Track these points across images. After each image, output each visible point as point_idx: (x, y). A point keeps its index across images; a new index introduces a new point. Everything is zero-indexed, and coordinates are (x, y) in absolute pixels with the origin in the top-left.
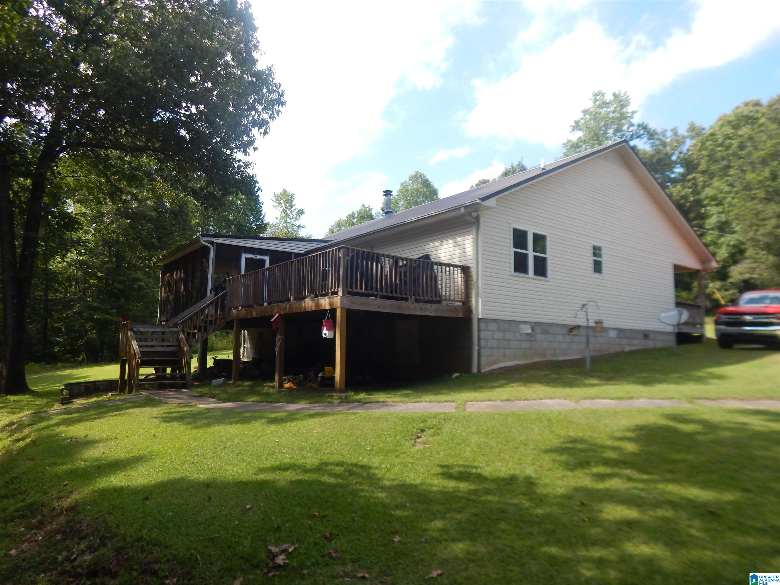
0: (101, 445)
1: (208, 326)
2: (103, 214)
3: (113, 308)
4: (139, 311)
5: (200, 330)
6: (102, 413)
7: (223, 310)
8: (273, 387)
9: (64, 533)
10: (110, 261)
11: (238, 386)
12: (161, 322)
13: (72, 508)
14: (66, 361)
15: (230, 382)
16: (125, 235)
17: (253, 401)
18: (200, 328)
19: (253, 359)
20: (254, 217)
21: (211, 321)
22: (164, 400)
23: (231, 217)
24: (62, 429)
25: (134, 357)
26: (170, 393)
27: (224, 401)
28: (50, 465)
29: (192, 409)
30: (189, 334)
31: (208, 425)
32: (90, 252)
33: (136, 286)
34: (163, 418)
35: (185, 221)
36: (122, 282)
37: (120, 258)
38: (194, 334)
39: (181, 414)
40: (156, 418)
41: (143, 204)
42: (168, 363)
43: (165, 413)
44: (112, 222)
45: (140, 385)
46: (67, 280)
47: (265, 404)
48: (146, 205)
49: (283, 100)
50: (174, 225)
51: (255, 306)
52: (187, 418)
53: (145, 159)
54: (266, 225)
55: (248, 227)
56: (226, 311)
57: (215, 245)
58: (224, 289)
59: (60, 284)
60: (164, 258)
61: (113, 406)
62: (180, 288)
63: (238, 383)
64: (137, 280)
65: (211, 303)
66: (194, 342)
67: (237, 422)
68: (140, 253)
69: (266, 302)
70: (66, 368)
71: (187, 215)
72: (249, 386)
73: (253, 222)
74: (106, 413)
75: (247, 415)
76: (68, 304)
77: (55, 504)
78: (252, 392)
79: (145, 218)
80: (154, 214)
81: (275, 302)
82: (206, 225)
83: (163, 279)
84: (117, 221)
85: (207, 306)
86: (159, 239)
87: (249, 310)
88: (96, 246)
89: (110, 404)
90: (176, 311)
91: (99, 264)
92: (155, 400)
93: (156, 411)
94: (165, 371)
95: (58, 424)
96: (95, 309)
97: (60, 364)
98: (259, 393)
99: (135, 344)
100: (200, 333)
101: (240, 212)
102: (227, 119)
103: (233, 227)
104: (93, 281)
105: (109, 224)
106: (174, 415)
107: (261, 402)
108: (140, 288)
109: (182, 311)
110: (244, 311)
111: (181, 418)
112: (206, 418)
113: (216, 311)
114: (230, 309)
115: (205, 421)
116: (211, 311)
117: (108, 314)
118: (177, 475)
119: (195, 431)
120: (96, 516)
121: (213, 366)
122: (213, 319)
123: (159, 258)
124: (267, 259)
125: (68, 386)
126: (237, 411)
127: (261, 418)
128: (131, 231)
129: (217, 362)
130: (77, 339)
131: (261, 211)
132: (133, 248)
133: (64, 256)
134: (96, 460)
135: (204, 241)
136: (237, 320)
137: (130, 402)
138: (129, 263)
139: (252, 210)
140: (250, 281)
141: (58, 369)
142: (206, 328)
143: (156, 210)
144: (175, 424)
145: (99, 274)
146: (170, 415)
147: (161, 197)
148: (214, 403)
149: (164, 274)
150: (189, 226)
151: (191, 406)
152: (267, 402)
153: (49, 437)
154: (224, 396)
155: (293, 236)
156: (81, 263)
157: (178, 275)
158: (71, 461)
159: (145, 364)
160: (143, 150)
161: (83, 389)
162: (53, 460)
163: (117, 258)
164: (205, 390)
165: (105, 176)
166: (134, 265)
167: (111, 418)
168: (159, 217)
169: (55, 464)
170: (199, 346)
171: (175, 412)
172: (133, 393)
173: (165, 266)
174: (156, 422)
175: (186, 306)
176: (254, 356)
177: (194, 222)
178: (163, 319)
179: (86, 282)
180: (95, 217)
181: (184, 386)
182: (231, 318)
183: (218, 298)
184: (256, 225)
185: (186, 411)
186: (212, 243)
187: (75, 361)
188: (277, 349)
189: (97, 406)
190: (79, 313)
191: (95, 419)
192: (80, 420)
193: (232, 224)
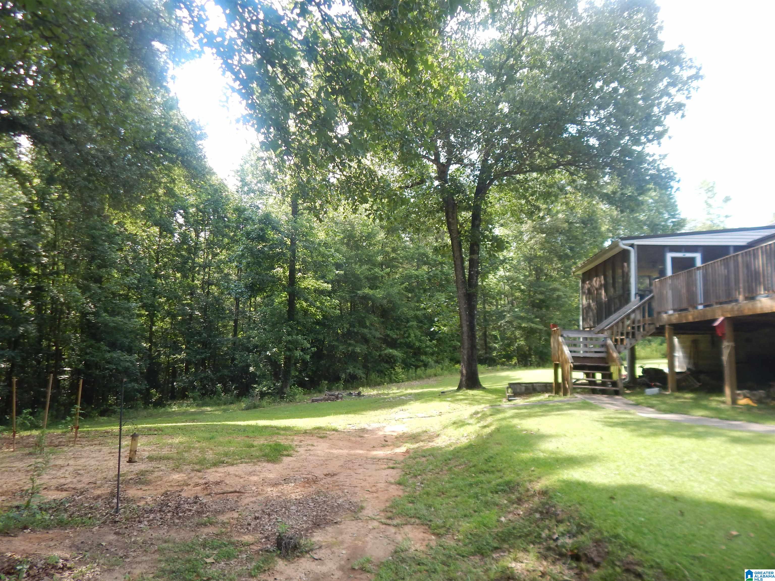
0: (553, 440)
1: (637, 332)
2: (521, 233)
3: (536, 317)
4: (559, 319)
5: (627, 337)
6: (546, 411)
7: (650, 315)
8: (724, 402)
9: (541, 513)
10: (530, 275)
11: (677, 398)
12: (584, 328)
13: (544, 493)
14: (503, 364)
15: (667, 393)
16: (542, 249)
17: (702, 416)
18: (628, 334)
19: (688, 369)
20: (669, 214)
21: (639, 327)
22: (601, 405)
23: (642, 217)
24: (516, 421)
25: (567, 362)
26: (603, 398)
27: (665, 412)
28: (515, 451)
29: (632, 416)
30: (616, 340)
31: (655, 435)
32: (515, 268)
33: (555, 296)
34: (605, 422)
35: (596, 228)
36: (542, 293)
37: (539, 271)
38: (622, 340)
39: (623, 420)
40: (598, 421)
41: (555, 217)
42: (598, 369)
43: (605, 418)
44: (531, 239)
45: (575, 388)
46: (498, 294)
47: (718, 420)
48: (557, 219)
49: (701, 73)
50: (585, 234)
51: (690, 309)
52: (630, 425)
53: (557, 176)
54: (684, 220)
55: (663, 226)
56: (655, 315)
57: (635, 247)
58: (651, 292)
59: (494, 298)
60: (583, 267)
61: (554, 406)
62: (601, 294)
63: (677, 394)
64: (555, 290)
65: (638, 308)
66: (622, 349)
67: (689, 436)
68: (556, 265)
69: (701, 304)
70: (503, 370)
71: (596, 222)
72: (691, 398)
73: (668, 219)
74: (549, 411)
75: (700, 429)
76: (501, 316)
77: (529, 486)
78: (697, 405)
79: (557, 231)
80: (566, 225)
81: (717, 303)
82: (617, 229)
83: (583, 287)
84: (534, 237)
85: (634, 311)
86: (571, 249)
87: (683, 313)
88: (519, 262)
89: (551, 404)
90: (599, 319)
91: (522, 277)
92: (591, 404)
93: (595, 414)
94: (594, 376)
95: (513, 417)
96: (522, 318)
97: (499, 367)
98: (706, 408)
99: (566, 349)
100: (628, 340)
101: (652, 210)
102: (638, 113)
103: (645, 228)
104: (518, 294)
105: (528, 242)
106: (616, 420)
107: (712, 418)
108: (559, 297)
109: (606, 318)
110: (677, 315)
111: (624, 424)
112: (651, 427)
113: (644, 317)
114: (659, 313)
115: (648, 430)
116: (638, 316)
117: (533, 322)
118: (636, 481)
119: (642, 439)
120: (569, 504)
121: (641, 374)
122: (641, 324)
123: (577, 267)
124: (698, 256)
125: (511, 385)
126: (686, 424)
127: (721, 435)
128: (547, 245)
129: (645, 371)
130: (509, 345)
131: (676, 206)
132: (549, 261)
133: (495, 274)
134: (553, 453)
135: (625, 245)
136: (670, 325)
137: (568, 404)
138: (546, 275)
139: (666, 207)
140: (681, 282)
141: (498, 371)
142: (633, 334)
143: (567, 221)
144: (619, 430)
145: (523, 287)
146: (611, 420)
147: (573, 208)
148: (653, 413)
149: (583, 282)
150: (599, 233)
151: (630, 414)
152: (721, 419)
153: (508, 427)
154: (663, 407)
155: (721, 227)
156: (508, 279)
157: (596, 282)
158: (532, 451)
159: (576, 368)
160: (555, 167)
161: (523, 389)
162: (516, 448)
163: (536, 271)
164: (640, 399)
165: (525, 197)
166: (551, 277)
167: (555, 417)
168: (570, 228)
169: (518, 451)
170: (626, 353)
171: (616, 418)
172: (569, 396)
173: (584, 274)
174: (599, 425)
175: (609, 313)
176: (689, 367)
177: (604, 228)
178: (586, 326)
179: (512, 295)
180: (516, 237)
181: (617, 393)
182: (661, 324)
183: (645, 303)
184: (672, 222)
185: (627, 418)
186: (632, 246)
187: (510, 365)
188: (725, 358)
189: (541, 405)
190: (510, 322)
191: (542, 415)
192: (529, 416)
193: (645, 224)
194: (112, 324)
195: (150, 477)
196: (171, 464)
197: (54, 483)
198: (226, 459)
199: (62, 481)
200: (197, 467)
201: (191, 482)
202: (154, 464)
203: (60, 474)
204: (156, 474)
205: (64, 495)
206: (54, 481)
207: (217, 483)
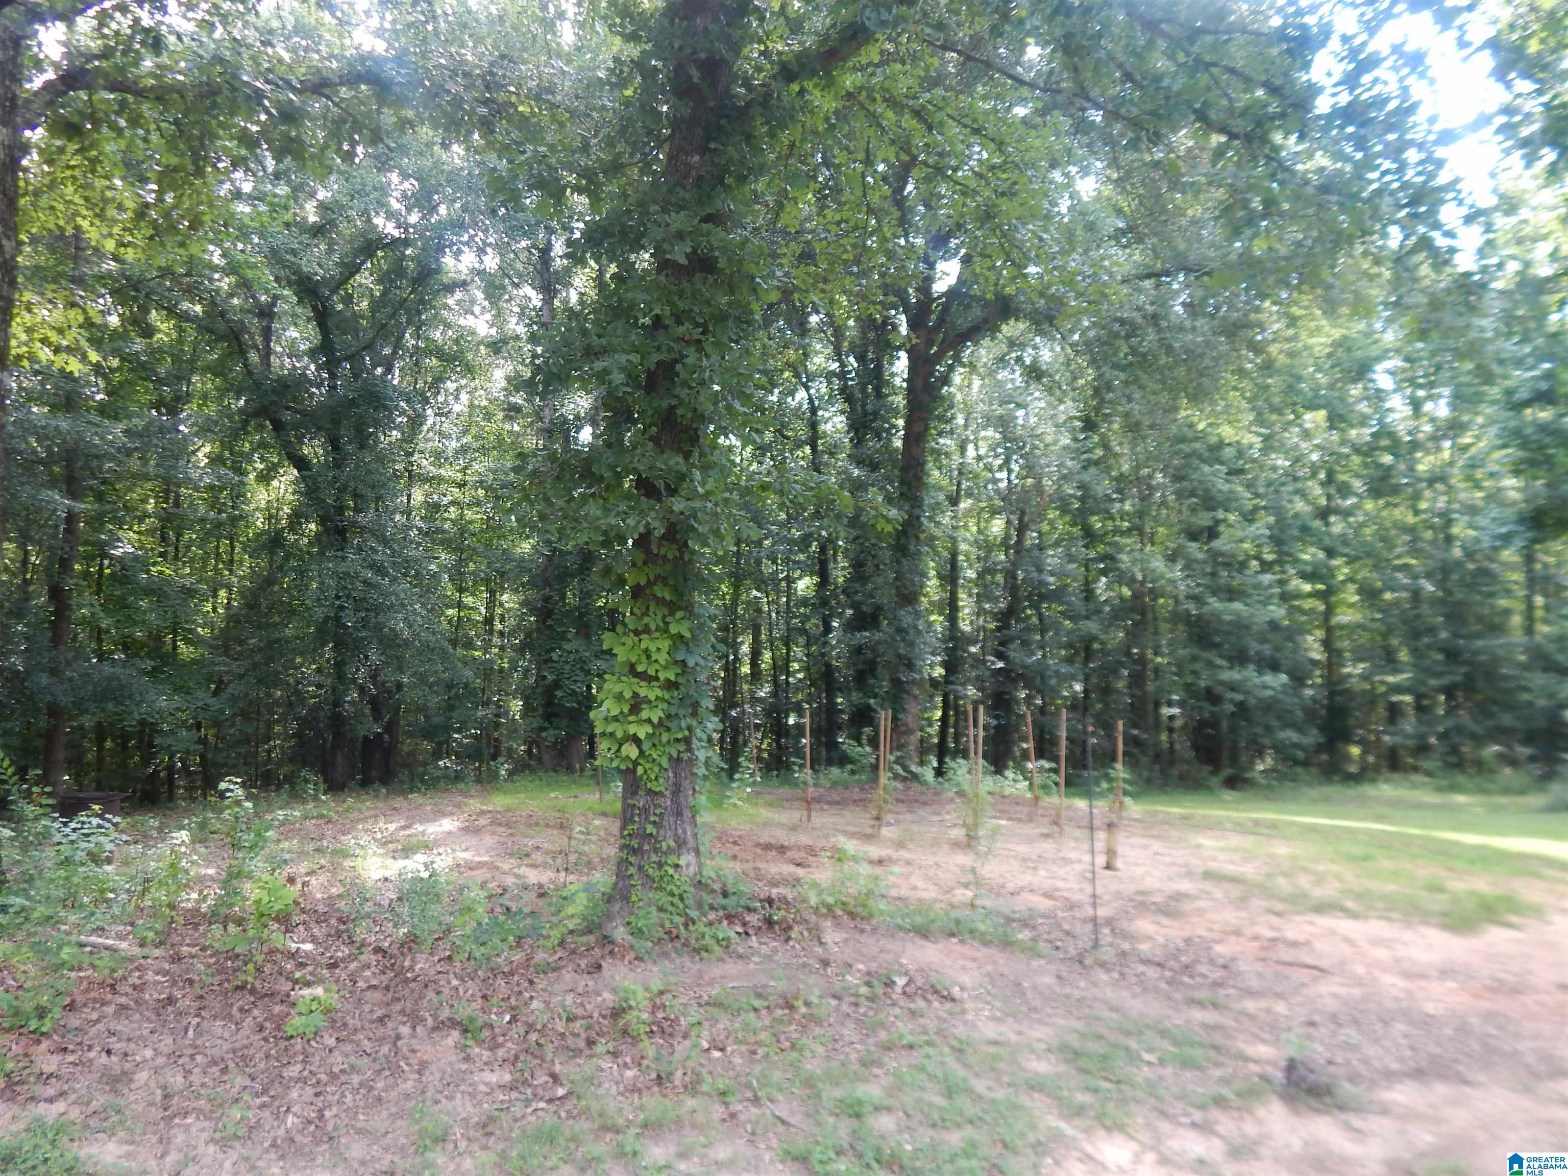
194: (1227, 618)
195: (1187, 907)
196: (1236, 891)
197: (1048, 884)
198: (1350, 904)
199: (1060, 884)
200: (1279, 906)
201: (1248, 932)
202: (1206, 886)
203: (1062, 872)
204: (1201, 904)
205: (1048, 903)
206: (1050, 882)
207: (1294, 944)
